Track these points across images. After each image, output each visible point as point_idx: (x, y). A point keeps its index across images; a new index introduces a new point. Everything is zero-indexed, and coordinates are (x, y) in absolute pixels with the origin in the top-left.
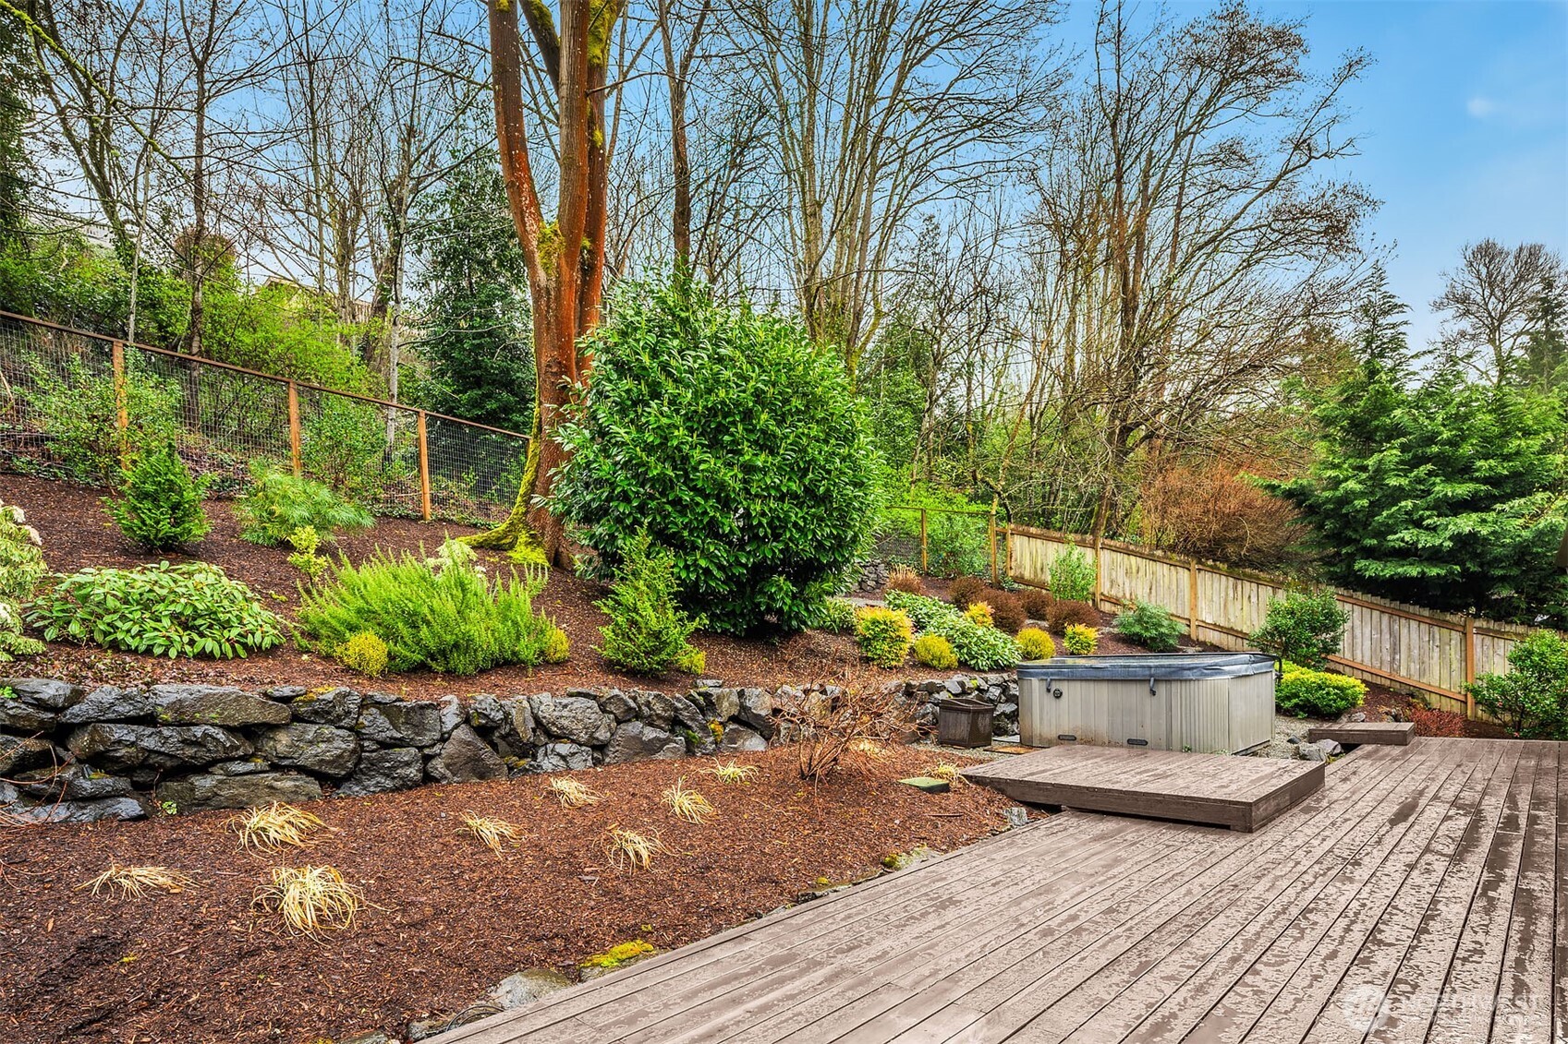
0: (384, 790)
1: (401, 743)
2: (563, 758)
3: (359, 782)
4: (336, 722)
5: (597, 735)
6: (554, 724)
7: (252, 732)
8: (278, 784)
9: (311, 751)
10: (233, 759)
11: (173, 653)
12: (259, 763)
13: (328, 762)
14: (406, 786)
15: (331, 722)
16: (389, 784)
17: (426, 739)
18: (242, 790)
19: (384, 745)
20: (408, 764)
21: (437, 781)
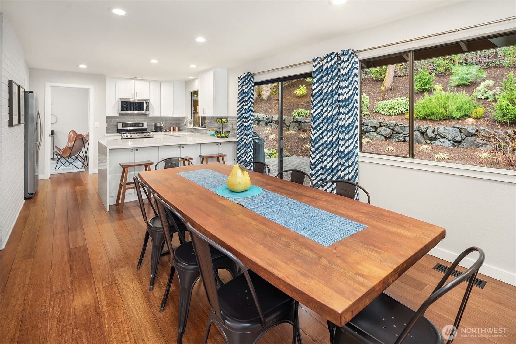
0: (396, 141)
1: (400, 133)
2: (442, 143)
3: (392, 139)
4: (389, 127)
5: (456, 138)
6: (442, 134)
7: (376, 128)
8: (377, 136)
9: (383, 132)
10: (370, 131)
11: (385, 114)
12: (375, 133)
13: (385, 134)
14: (400, 141)
15: (388, 127)
16: (397, 140)
17: (405, 133)
18: (372, 136)
19: (397, 133)
20: (401, 137)
21: (407, 142)
